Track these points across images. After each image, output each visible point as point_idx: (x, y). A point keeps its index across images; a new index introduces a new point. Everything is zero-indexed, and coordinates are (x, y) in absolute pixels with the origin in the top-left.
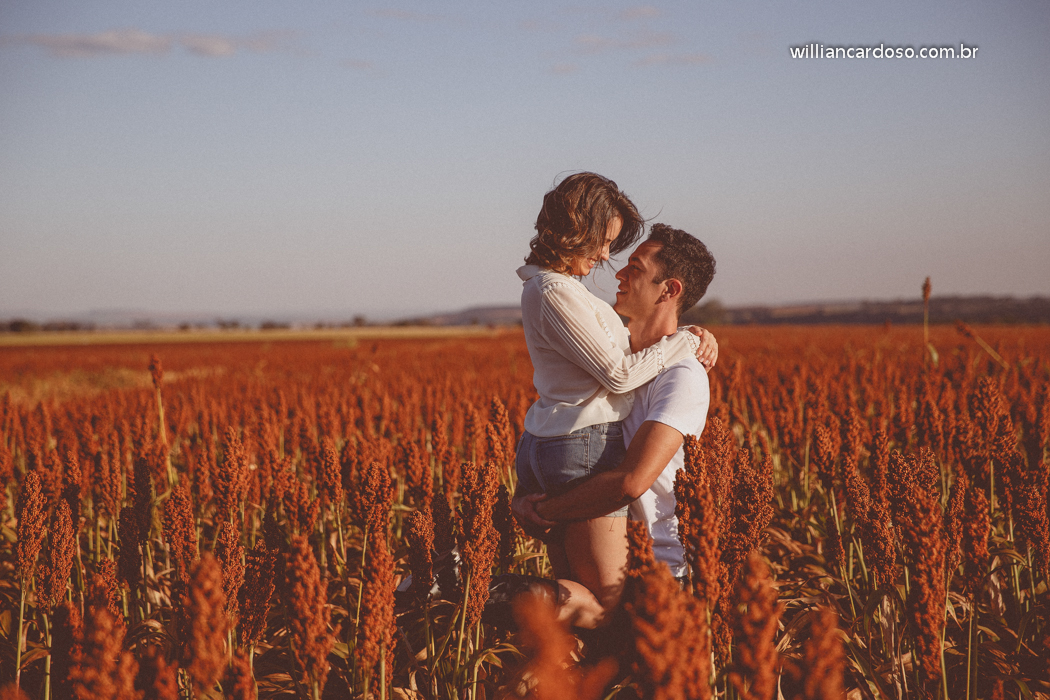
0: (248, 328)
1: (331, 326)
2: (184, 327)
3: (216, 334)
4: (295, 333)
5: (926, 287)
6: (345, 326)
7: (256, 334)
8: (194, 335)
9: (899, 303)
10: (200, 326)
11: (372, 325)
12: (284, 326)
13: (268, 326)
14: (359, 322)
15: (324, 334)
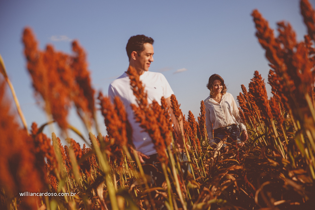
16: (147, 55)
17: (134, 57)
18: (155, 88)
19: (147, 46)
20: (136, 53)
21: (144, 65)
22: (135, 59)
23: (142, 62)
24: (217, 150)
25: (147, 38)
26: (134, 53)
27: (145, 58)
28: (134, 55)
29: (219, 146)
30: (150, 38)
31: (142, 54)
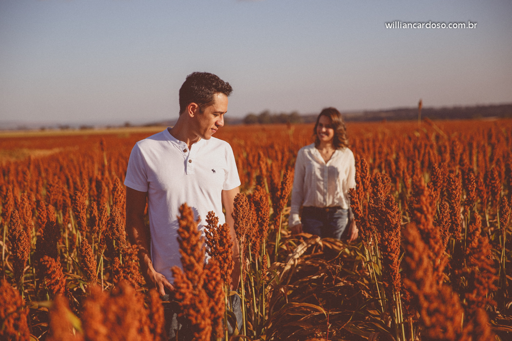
0: (74, 128)
1: (114, 127)
2: (43, 129)
3: (58, 132)
4: (97, 131)
5: (420, 104)
6: (120, 127)
7: (77, 132)
8: (48, 133)
9: (381, 112)
10: (51, 128)
11: (133, 126)
12: (91, 128)
13: (83, 128)
14: (127, 125)
15: (111, 131)
16: (216, 114)
17: (191, 113)
18: (214, 171)
19: (219, 97)
20: (196, 106)
21: (206, 130)
22: (192, 116)
23: (203, 123)
24: (292, 257)
25: (222, 82)
26: (194, 106)
27: (209, 119)
28: (193, 110)
29: (298, 251)
30: (228, 84)
31: (207, 110)
